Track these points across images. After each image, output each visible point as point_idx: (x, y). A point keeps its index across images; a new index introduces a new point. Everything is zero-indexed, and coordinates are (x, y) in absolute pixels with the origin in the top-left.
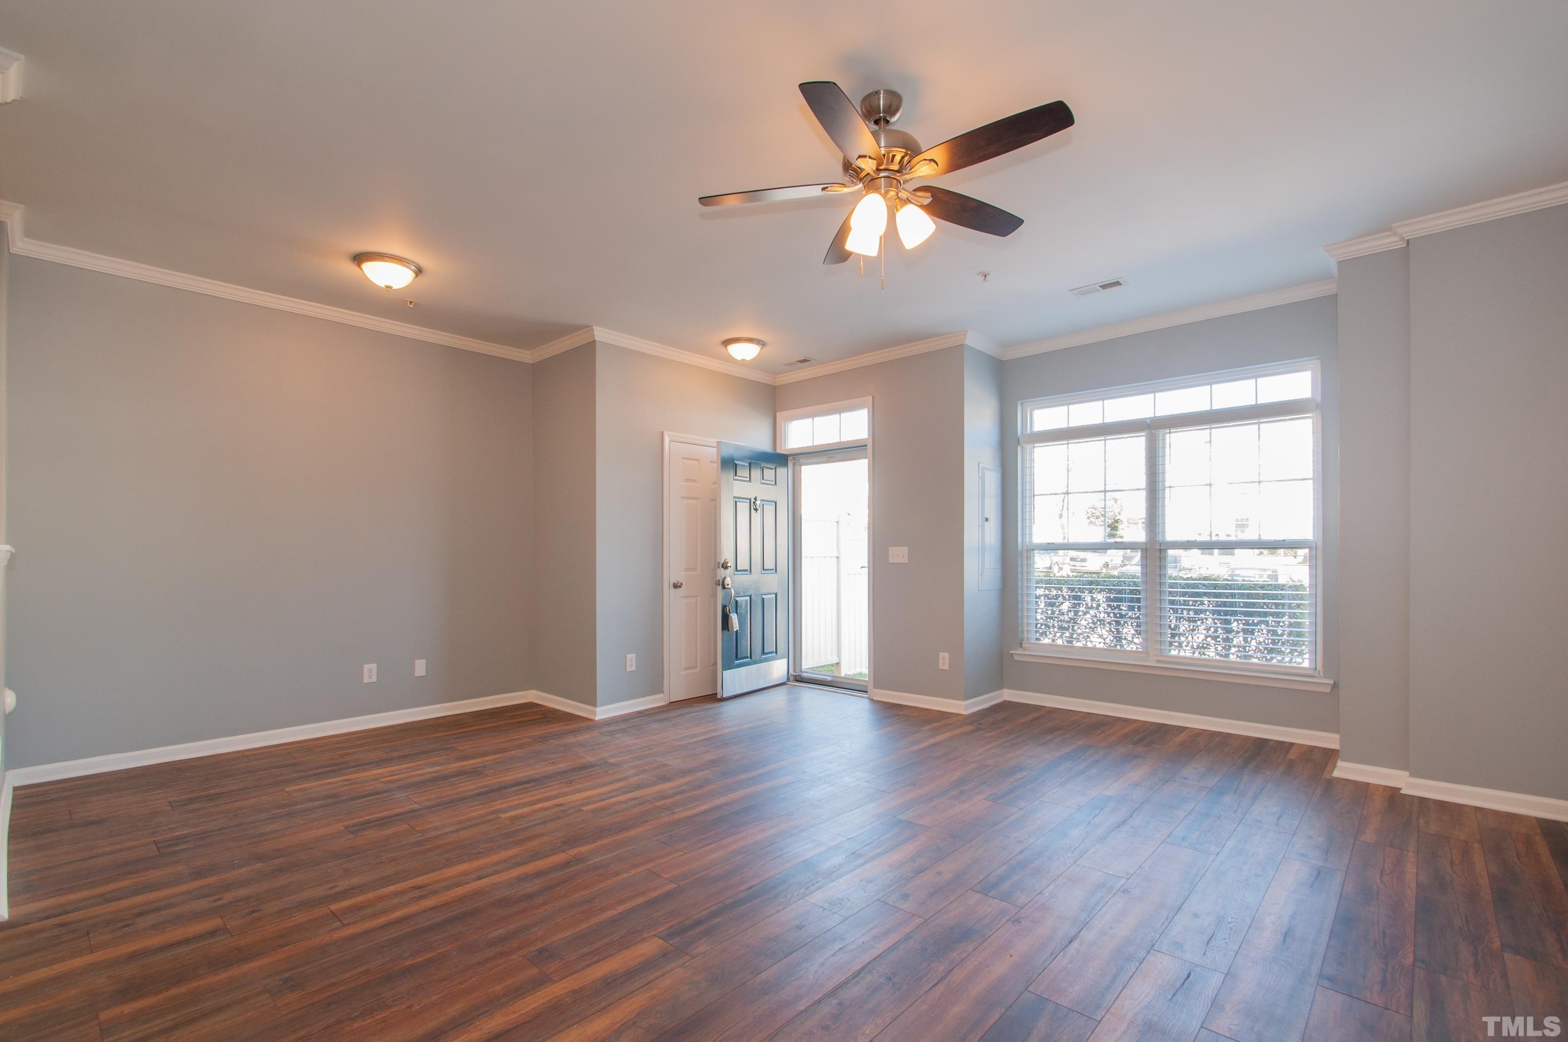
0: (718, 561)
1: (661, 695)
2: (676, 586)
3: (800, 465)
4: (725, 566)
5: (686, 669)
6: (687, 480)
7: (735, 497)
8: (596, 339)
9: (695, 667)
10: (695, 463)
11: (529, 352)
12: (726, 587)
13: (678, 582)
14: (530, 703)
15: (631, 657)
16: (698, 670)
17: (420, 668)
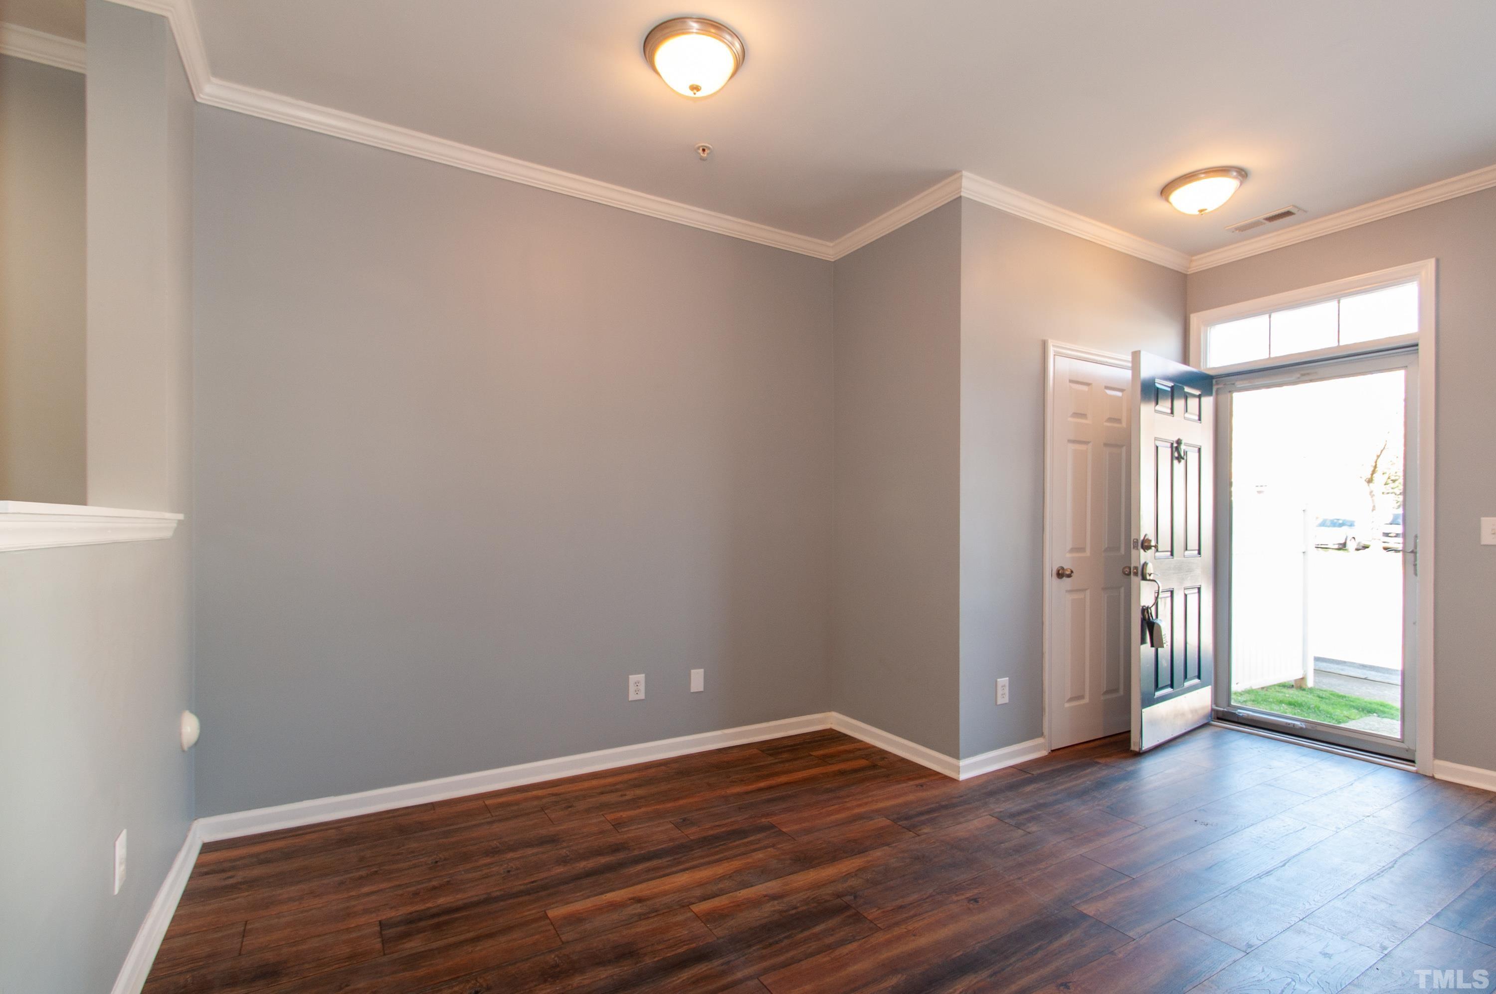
0: (1133, 536)
1: (1039, 741)
2: (1061, 574)
3: (1230, 392)
4: (1146, 545)
5: (1071, 699)
6: (1076, 415)
7: (1156, 439)
8: (963, 194)
9: (1081, 697)
10: (1085, 388)
11: (831, 244)
12: (1148, 577)
13: (1062, 568)
14: (831, 731)
15: (1003, 681)
16: (1086, 700)
17: (697, 680)
